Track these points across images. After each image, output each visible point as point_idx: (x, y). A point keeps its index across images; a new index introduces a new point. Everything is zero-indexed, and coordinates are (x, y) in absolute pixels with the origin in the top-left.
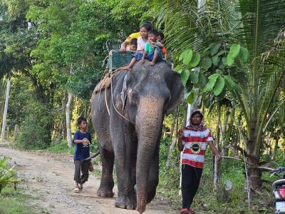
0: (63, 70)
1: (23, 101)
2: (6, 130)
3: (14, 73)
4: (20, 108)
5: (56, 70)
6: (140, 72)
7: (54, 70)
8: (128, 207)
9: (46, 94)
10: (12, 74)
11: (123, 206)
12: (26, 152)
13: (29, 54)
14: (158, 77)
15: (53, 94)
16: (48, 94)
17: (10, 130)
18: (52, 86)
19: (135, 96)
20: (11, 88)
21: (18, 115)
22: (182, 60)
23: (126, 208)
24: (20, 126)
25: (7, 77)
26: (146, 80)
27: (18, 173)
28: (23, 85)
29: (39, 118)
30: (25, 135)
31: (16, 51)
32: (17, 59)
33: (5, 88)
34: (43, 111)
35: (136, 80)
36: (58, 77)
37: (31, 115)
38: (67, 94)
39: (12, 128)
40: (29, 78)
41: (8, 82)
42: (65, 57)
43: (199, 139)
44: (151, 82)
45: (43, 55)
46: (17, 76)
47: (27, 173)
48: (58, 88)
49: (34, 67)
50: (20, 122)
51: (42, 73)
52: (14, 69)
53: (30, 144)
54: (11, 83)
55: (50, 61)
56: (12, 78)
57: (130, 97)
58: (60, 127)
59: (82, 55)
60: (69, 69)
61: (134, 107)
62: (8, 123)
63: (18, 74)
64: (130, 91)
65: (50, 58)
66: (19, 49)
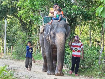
0: (36, 12)
1: (15, 32)
2: (6, 49)
3: (8, 16)
4: (13, 36)
5: (32, 13)
6: (55, 25)
7: (31, 13)
8: (52, 74)
9: (28, 27)
10: (7, 17)
11: (50, 74)
12: (19, 61)
13: (16, 5)
14: (61, 26)
15: (31, 27)
16: (29, 27)
17: (9, 49)
18: (30, 22)
19: (54, 34)
20: (8, 25)
21: (13, 40)
22: (103, 2)
23: (51, 74)
24: (14, 46)
25: (5, 19)
26: (57, 27)
27: (14, 74)
28: (14, 23)
29: (24, 41)
30: (18, 52)
31: (9, 4)
32: (9, 8)
33: (4, 26)
34: (26, 37)
35: (54, 28)
36: (33, 17)
37: (20, 40)
38: (39, 26)
39: (10, 48)
40: (17, 19)
41: (5, 22)
42: (36, 5)
43: (77, 46)
44: (59, 28)
45: (24, 5)
46: (10, 18)
47: (19, 73)
48: (34, 23)
49: (19, 12)
50: (14, 44)
51: (24, 15)
52: (8, 14)
53: (20, 56)
54: (7, 23)
55: (28, 8)
56: (8, 20)
57: (52, 34)
58: (37, 46)
59: (46, 3)
60: (39, 12)
61: (54, 37)
62: (7, 45)
63: (11, 17)
64: (52, 32)
65: (28, 7)
66: (10, 2)
